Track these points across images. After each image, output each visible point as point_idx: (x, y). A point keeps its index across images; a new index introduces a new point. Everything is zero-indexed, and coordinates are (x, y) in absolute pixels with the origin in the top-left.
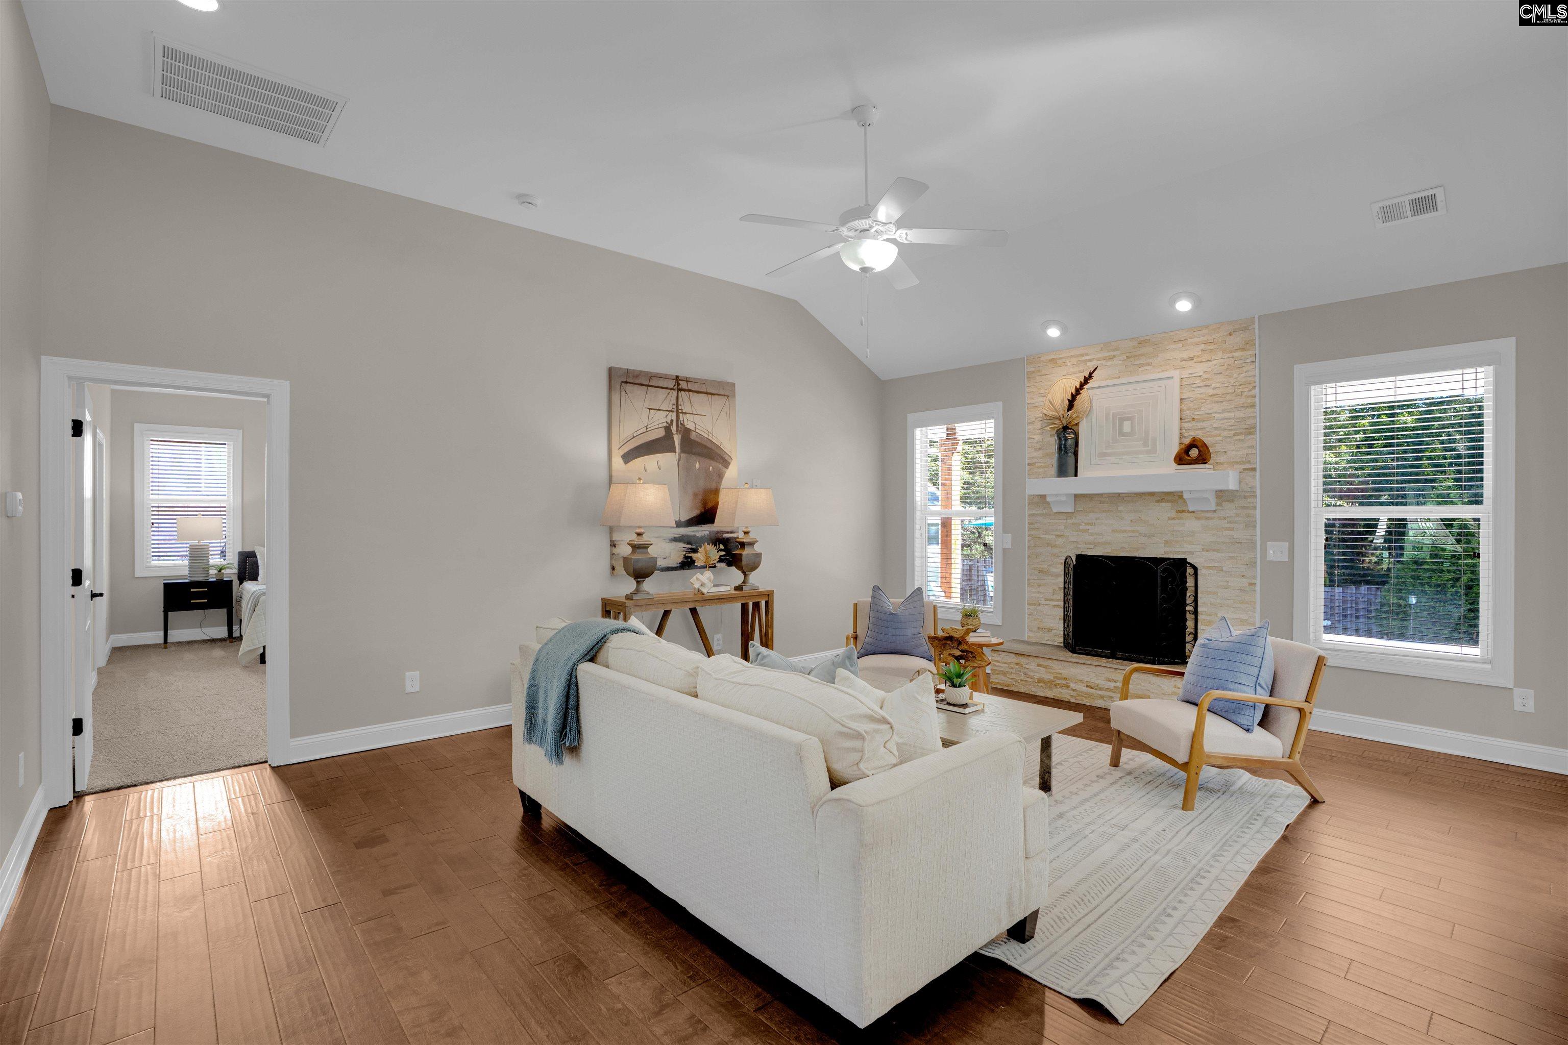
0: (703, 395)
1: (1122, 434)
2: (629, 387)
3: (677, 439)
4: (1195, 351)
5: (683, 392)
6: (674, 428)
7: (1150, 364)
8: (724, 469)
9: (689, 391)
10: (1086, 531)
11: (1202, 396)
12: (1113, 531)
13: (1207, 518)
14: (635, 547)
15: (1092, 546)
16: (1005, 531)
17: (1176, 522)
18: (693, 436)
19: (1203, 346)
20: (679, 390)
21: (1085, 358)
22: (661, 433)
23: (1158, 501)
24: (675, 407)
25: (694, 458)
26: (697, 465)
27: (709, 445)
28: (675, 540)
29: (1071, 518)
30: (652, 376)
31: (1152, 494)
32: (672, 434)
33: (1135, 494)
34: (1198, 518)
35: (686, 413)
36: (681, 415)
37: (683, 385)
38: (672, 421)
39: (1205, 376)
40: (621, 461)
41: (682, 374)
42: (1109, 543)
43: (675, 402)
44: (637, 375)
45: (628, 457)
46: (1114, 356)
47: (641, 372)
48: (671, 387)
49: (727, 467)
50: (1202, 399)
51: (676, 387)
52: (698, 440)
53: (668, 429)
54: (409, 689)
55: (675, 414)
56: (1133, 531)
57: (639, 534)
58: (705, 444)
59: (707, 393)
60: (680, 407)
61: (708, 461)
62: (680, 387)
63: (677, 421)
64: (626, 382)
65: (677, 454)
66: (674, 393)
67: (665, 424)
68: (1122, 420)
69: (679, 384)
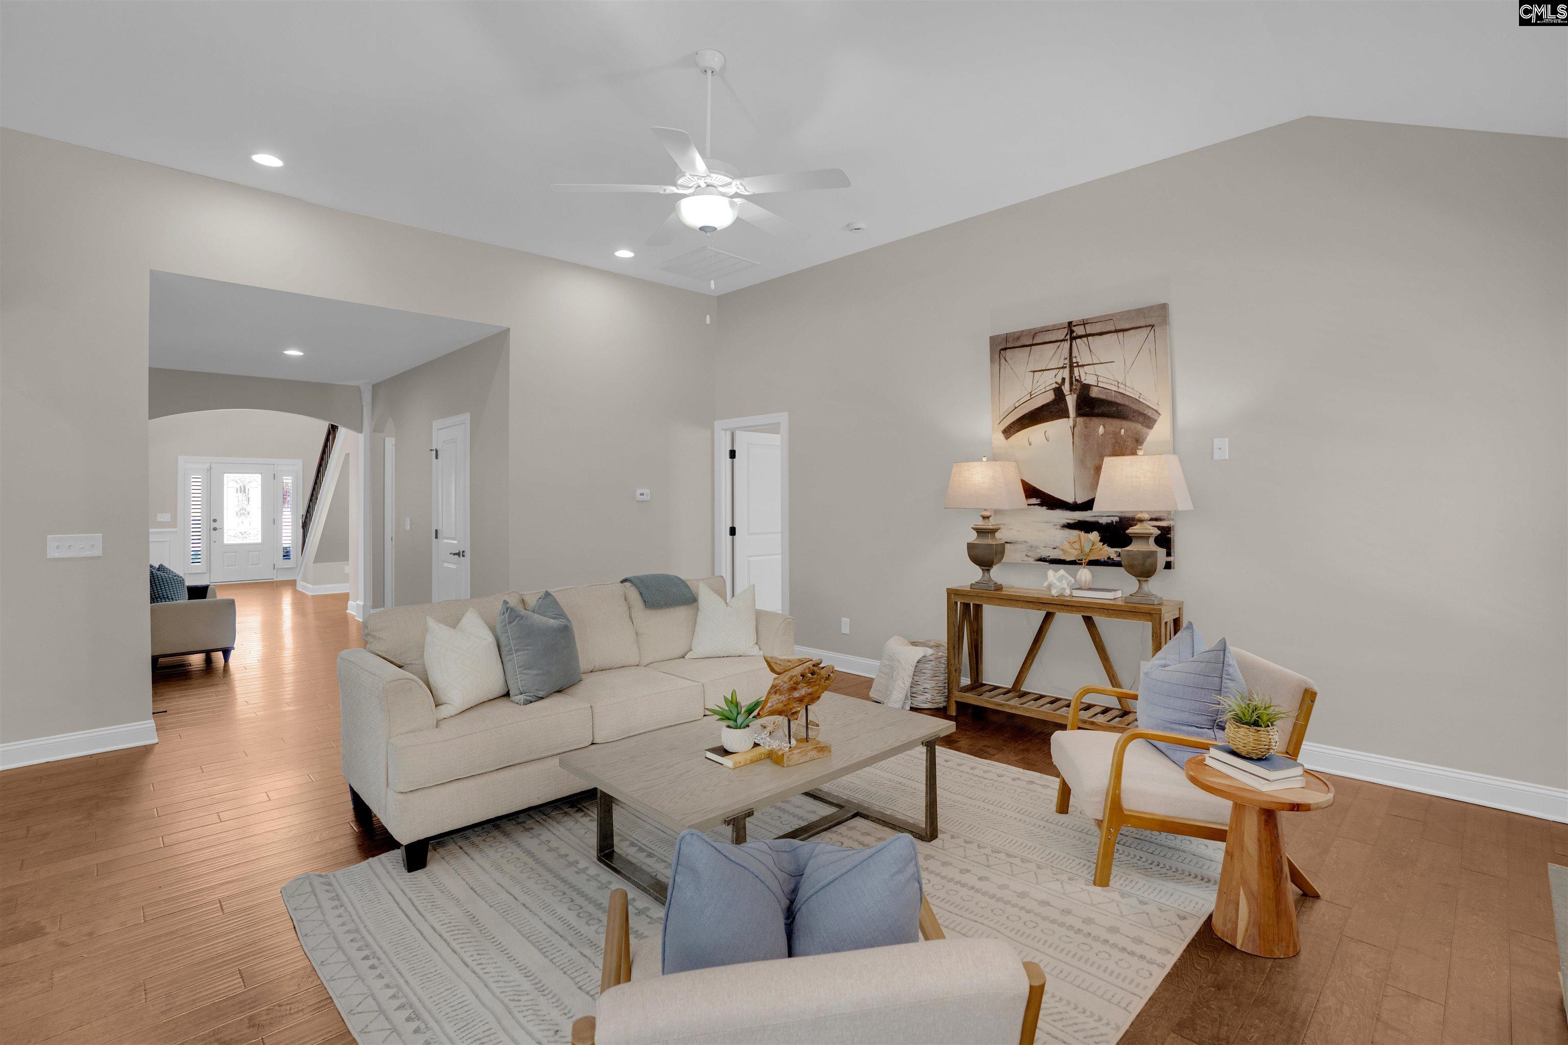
0: (1110, 335)
2: (1009, 353)
3: (1071, 401)
5: (1078, 341)
6: (1066, 388)
8: (1145, 429)
9: (1087, 336)
18: (1094, 393)
20: (1073, 338)
22: (1050, 397)
24: (1067, 361)
25: (1095, 421)
26: (1101, 430)
27: (1120, 400)
28: (1069, 526)
30: (1035, 333)
32: (1064, 396)
35: (1083, 366)
36: (1076, 370)
37: (1079, 331)
38: (1064, 379)
40: (1000, 435)
41: (1075, 317)
43: (1067, 355)
44: (1018, 336)
45: (1011, 430)
47: (1022, 331)
48: (1062, 337)
49: (1150, 427)
51: (1068, 337)
52: (1103, 397)
53: (1058, 391)
55: (1067, 370)
57: (985, 517)
58: (1113, 399)
59: (1117, 331)
60: (1074, 360)
61: (1116, 423)
62: (1075, 334)
63: (1071, 377)
64: (1005, 349)
65: (1071, 420)
66: (1067, 345)
67: (1055, 386)
69: (1072, 332)
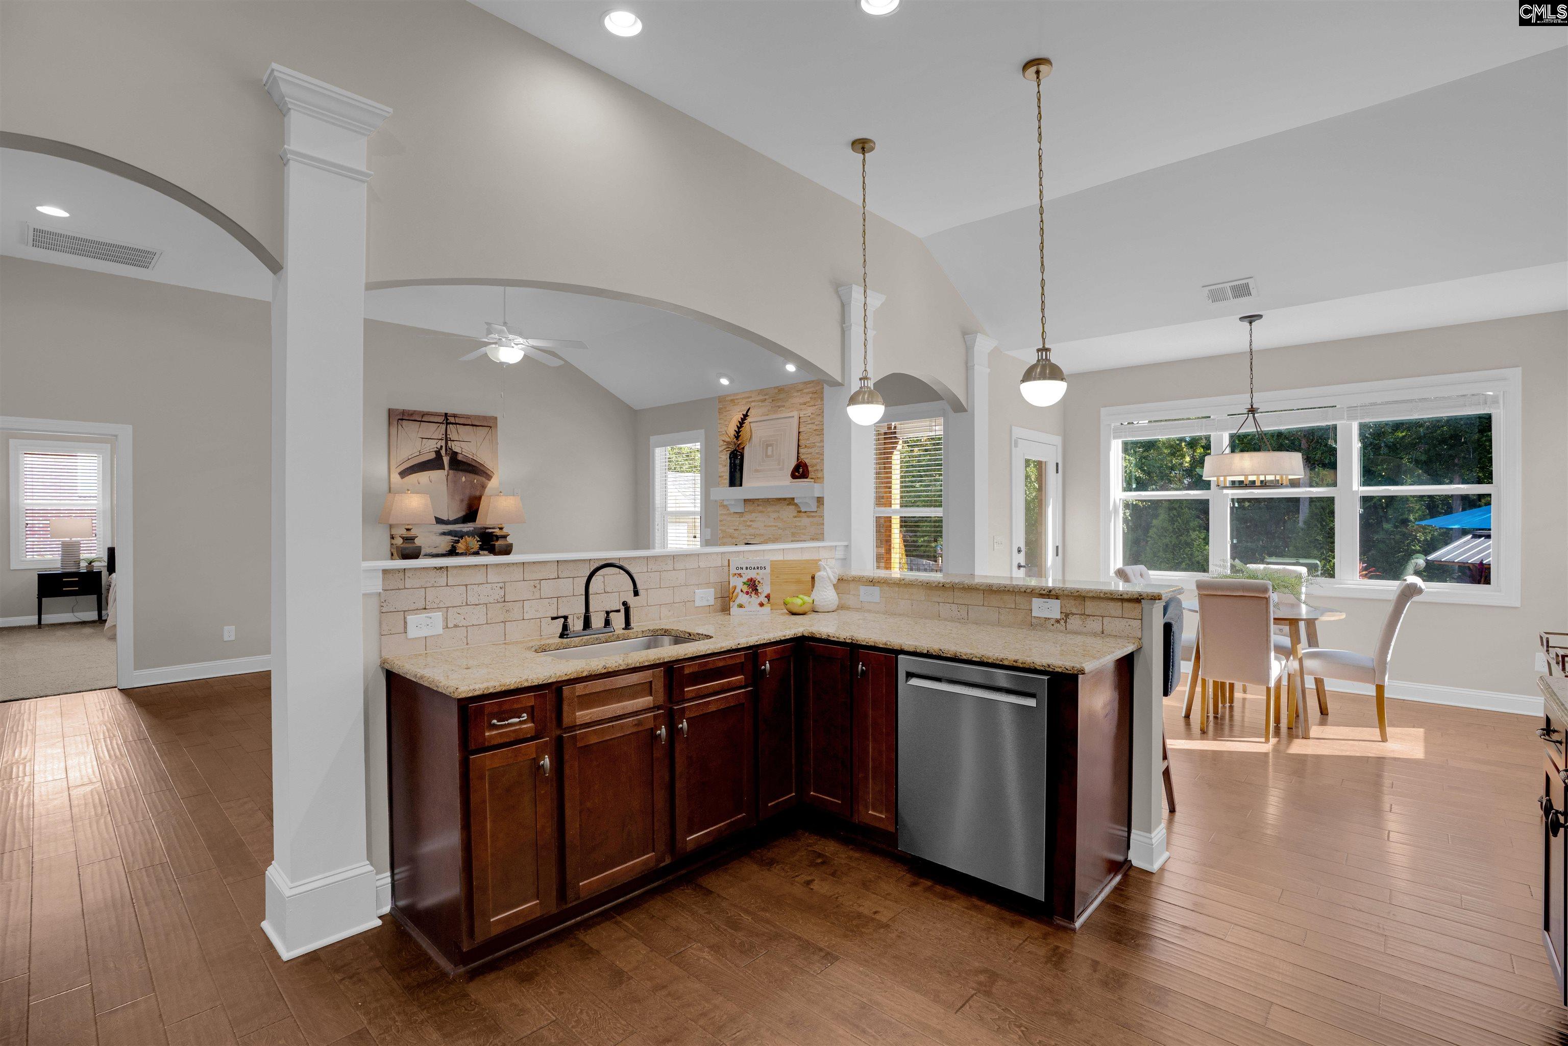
0: (468, 426)
1: (767, 456)
2: (404, 423)
3: (446, 460)
4: (807, 399)
5: (451, 425)
6: (443, 452)
7: (784, 406)
8: (487, 481)
9: (456, 424)
10: (750, 526)
11: (810, 430)
12: (765, 526)
13: (813, 516)
14: (407, 539)
15: (753, 537)
16: (706, 527)
17: (797, 519)
18: (460, 457)
19: (811, 395)
20: (447, 424)
21: (750, 400)
22: (433, 456)
23: (788, 505)
24: (444, 436)
25: (461, 473)
26: (464, 479)
27: (474, 464)
28: (444, 534)
29: (742, 517)
30: (424, 414)
31: (785, 499)
32: (442, 456)
33: (776, 499)
34: (808, 517)
35: (454, 441)
36: (449, 442)
37: (452, 420)
38: (441, 446)
39: (812, 416)
40: (398, 476)
41: (450, 412)
42: (762, 535)
43: (444, 433)
44: (412, 413)
45: (404, 474)
46: (766, 399)
47: (415, 411)
48: (441, 421)
49: (489, 480)
50: (810, 432)
51: (445, 422)
52: (465, 460)
53: (438, 453)
54: (226, 638)
55: (444, 441)
56: (775, 526)
57: (408, 530)
58: (470, 463)
59: (473, 425)
60: (448, 436)
61: (472, 476)
62: (449, 421)
63: (446, 446)
64: (402, 419)
65: (446, 471)
66: (444, 426)
67: (436, 449)
68: (768, 446)
69: (447, 419)
